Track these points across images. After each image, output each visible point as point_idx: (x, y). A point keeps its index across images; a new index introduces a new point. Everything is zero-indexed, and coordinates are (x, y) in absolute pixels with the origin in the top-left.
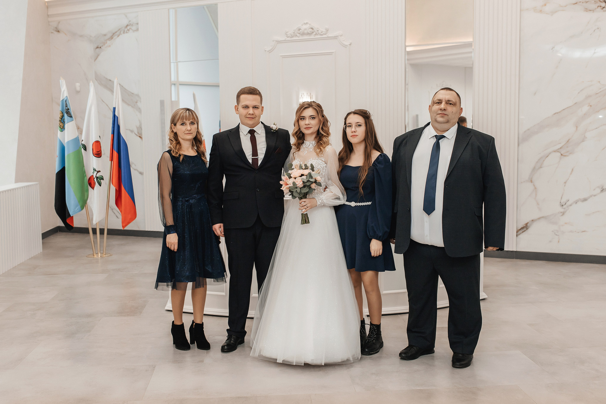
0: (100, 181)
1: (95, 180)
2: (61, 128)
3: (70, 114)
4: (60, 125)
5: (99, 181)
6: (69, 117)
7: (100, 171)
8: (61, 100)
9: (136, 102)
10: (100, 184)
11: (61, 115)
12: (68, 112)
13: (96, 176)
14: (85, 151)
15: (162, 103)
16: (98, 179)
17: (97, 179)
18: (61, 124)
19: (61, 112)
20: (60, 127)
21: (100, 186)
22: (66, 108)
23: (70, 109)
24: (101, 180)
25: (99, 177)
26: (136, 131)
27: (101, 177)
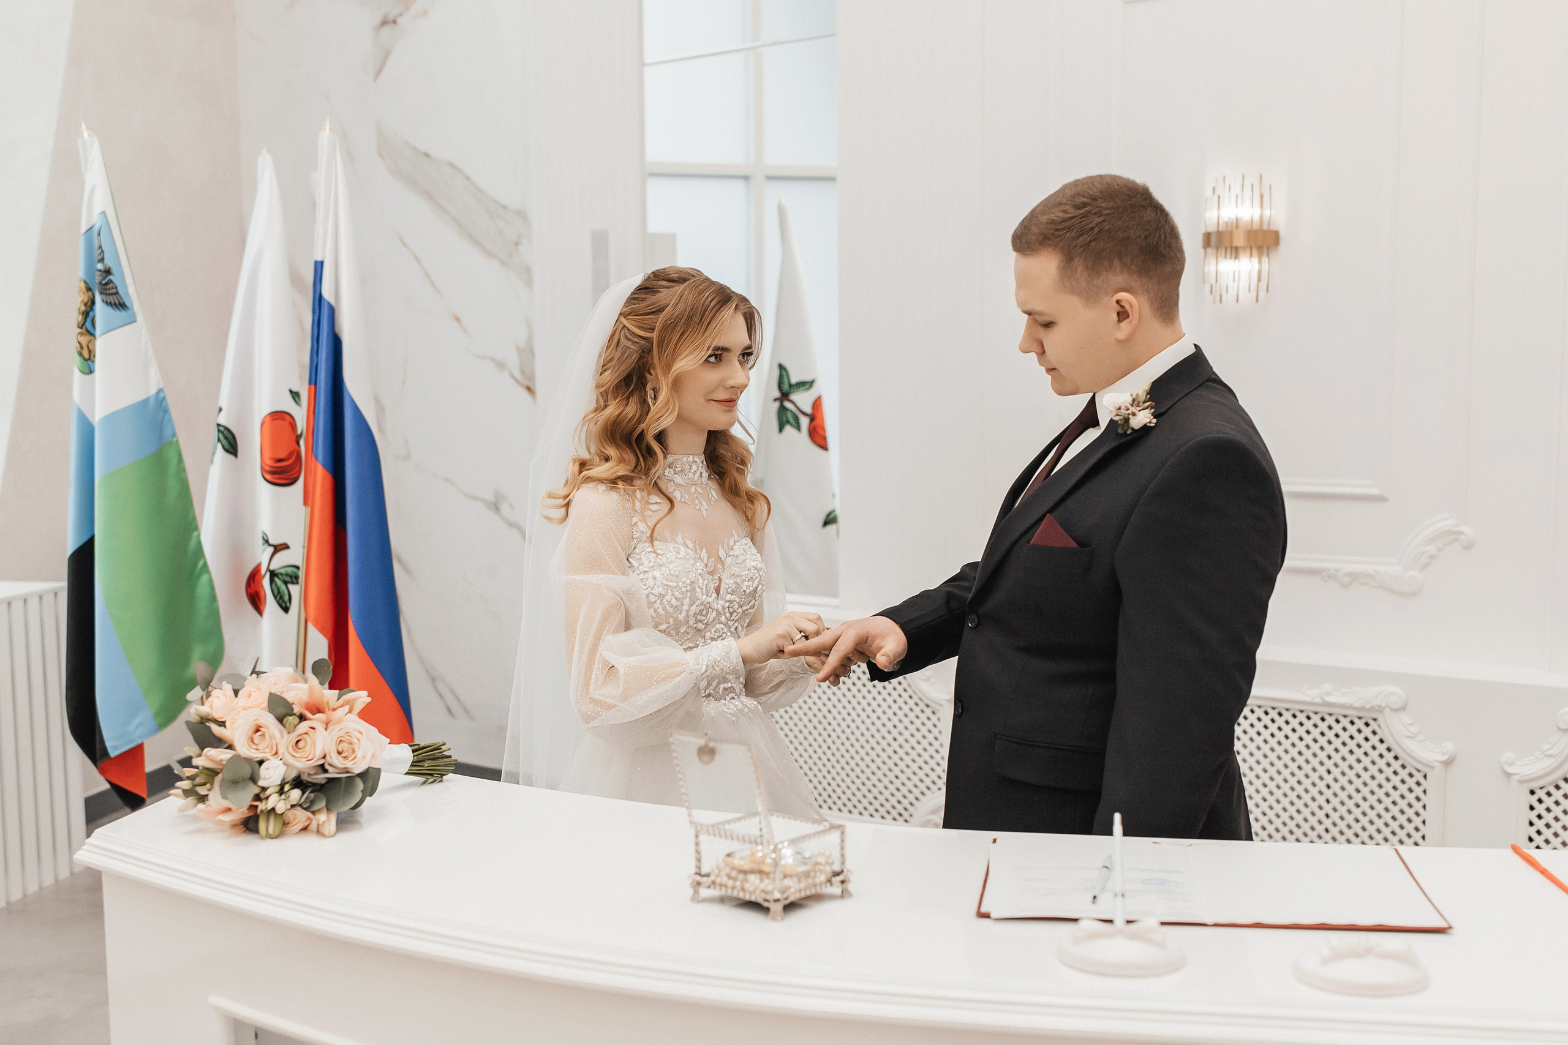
0: (283, 587)
1: (266, 582)
2: (85, 360)
3: (117, 293)
4: (78, 345)
5: (278, 589)
6: (110, 309)
7: (285, 547)
8: (84, 229)
9: (517, 244)
10: (283, 601)
11: (85, 301)
12: (106, 284)
13: (268, 569)
14: (232, 457)
15: (600, 242)
16: (276, 579)
17: (272, 581)
18: (84, 340)
19: (83, 285)
20: (81, 354)
21: (286, 610)
22: (100, 266)
23: (114, 271)
24: (290, 586)
25: (283, 571)
26: (513, 363)
27: (290, 570)
